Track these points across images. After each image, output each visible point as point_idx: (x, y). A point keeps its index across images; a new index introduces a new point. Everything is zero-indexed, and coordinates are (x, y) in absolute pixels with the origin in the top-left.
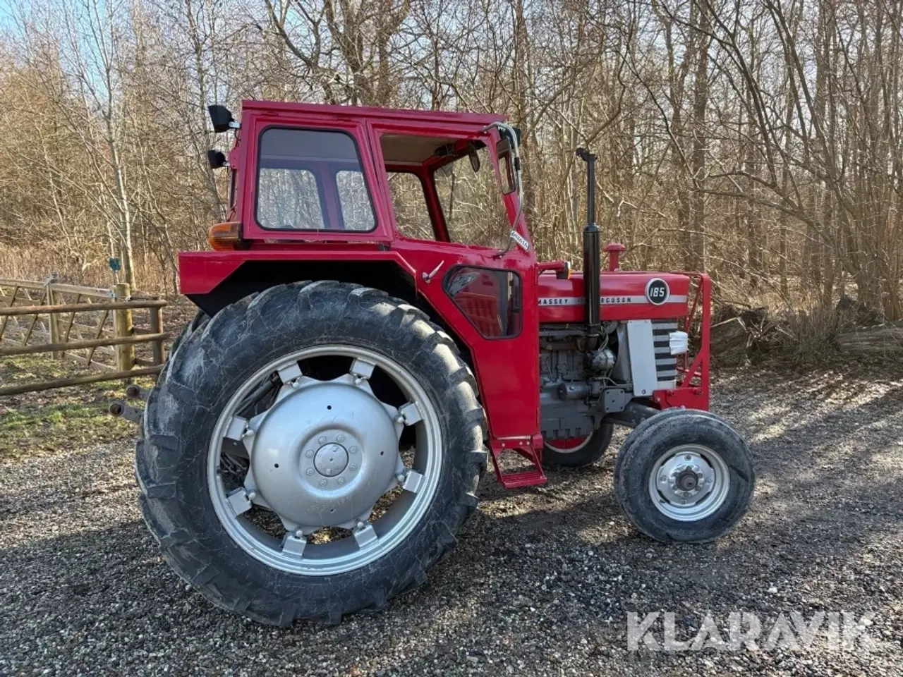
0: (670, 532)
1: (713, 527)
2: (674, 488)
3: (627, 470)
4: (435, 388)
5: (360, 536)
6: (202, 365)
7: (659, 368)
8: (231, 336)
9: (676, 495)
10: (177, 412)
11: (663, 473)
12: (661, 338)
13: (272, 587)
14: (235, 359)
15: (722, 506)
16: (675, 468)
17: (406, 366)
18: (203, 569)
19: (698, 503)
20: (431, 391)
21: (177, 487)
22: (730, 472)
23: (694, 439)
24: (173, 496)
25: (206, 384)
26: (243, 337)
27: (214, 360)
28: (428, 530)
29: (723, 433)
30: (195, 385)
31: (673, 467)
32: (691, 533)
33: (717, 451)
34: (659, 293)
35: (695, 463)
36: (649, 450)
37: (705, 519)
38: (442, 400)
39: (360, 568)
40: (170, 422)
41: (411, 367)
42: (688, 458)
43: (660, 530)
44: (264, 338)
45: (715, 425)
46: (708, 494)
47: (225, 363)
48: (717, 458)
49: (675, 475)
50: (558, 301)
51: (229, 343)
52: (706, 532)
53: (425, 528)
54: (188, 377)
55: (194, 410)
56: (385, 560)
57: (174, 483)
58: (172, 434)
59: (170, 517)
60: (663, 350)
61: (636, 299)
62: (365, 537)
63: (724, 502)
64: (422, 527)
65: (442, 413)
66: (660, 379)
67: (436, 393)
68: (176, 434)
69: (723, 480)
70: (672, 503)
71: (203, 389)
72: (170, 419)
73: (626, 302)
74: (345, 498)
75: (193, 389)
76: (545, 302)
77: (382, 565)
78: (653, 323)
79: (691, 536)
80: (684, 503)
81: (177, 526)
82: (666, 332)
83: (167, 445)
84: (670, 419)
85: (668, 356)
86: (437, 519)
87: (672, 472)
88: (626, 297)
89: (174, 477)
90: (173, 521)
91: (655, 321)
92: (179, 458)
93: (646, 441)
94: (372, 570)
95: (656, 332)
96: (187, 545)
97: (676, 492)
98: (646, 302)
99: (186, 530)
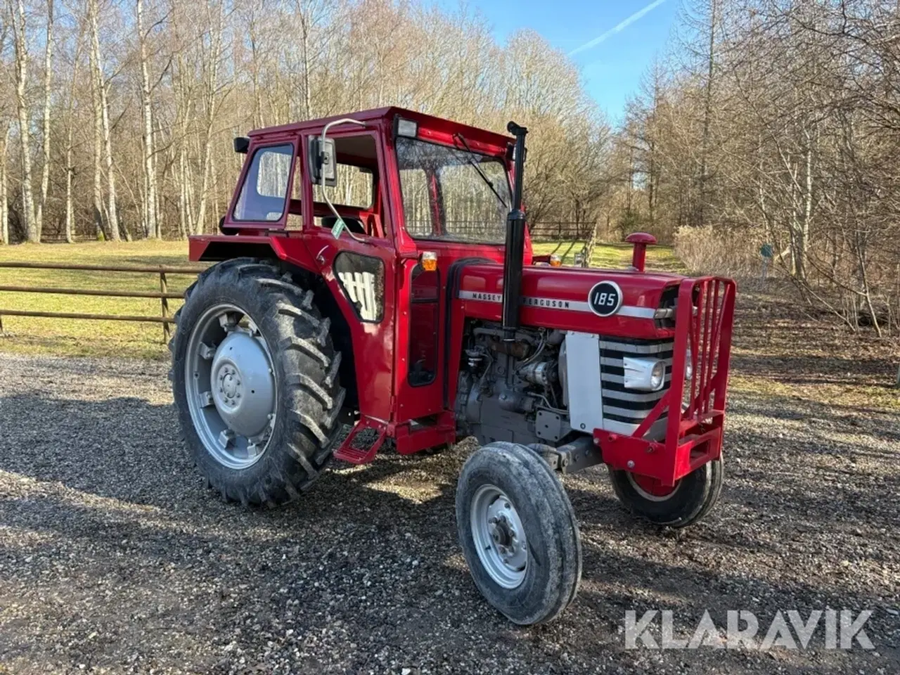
7: (606, 401)
12: (612, 362)
34: (607, 301)
35: (511, 516)
50: (491, 297)
60: (613, 378)
61: (575, 306)
66: (606, 416)
73: (563, 307)
76: (480, 297)
78: (600, 339)
82: (620, 355)
85: (620, 387)
88: (563, 302)
91: (604, 337)
95: (604, 353)
98: (589, 311)
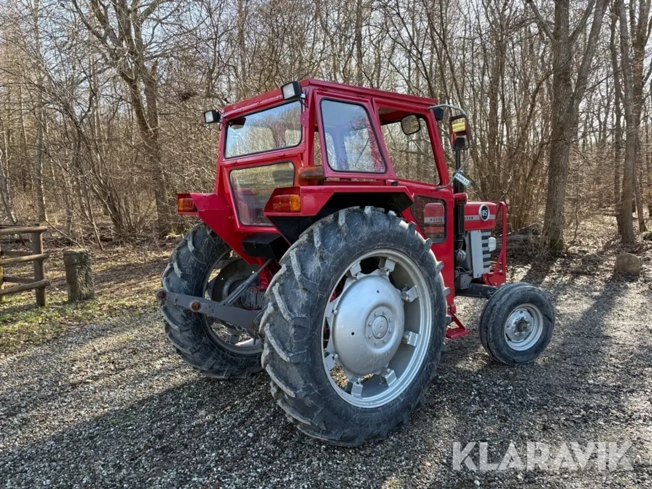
0: (514, 358)
1: (536, 352)
2: (515, 332)
3: (494, 323)
4: (430, 276)
5: (389, 378)
6: (320, 265)
7: (485, 260)
8: (334, 244)
9: (516, 336)
10: (307, 299)
11: (509, 323)
12: (485, 241)
13: (355, 419)
14: (338, 260)
15: (539, 340)
16: (515, 319)
17: (417, 262)
18: (319, 412)
19: (525, 339)
20: (428, 278)
21: (307, 354)
22: (543, 318)
23: (528, 300)
24: (305, 361)
25: (323, 279)
26: (342, 244)
27: (327, 261)
28: (427, 369)
29: (541, 295)
30: (317, 280)
31: (513, 319)
32: (525, 357)
33: (538, 307)
34: (485, 214)
35: (525, 315)
36: (506, 309)
37: (531, 348)
38: (433, 283)
39: (395, 400)
40: (302, 307)
41: (419, 262)
42: (521, 312)
43: (510, 357)
44: (351, 245)
45: (537, 291)
46: (530, 333)
47: (333, 263)
48: (538, 311)
49: (515, 323)
51: (333, 250)
52: (532, 356)
53: (425, 369)
54: (311, 275)
55: (317, 297)
56: (407, 392)
57: (306, 351)
58: (304, 316)
59: (302, 377)
60: (486, 249)
61: (475, 218)
62: (391, 378)
63: (541, 337)
64: (424, 367)
65: (432, 292)
66: (485, 267)
67: (430, 279)
68: (306, 315)
69: (539, 324)
70: (512, 340)
71: (322, 282)
72: (303, 305)
73: (471, 219)
74: (388, 352)
75: (315, 283)
77: (406, 396)
78: (482, 232)
79: (525, 359)
80: (518, 340)
81: (305, 382)
82: (487, 238)
83: (302, 324)
84: (515, 289)
85: (488, 252)
86: (431, 361)
87: (514, 321)
88: (471, 216)
89: (306, 347)
90: (303, 379)
91: (483, 231)
92: (309, 333)
93: (504, 304)
94: (402, 400)
95: (483, 238)
96: (310, 396)
97: (516, 334)
98: (479, 219)
99: (311, 385)
